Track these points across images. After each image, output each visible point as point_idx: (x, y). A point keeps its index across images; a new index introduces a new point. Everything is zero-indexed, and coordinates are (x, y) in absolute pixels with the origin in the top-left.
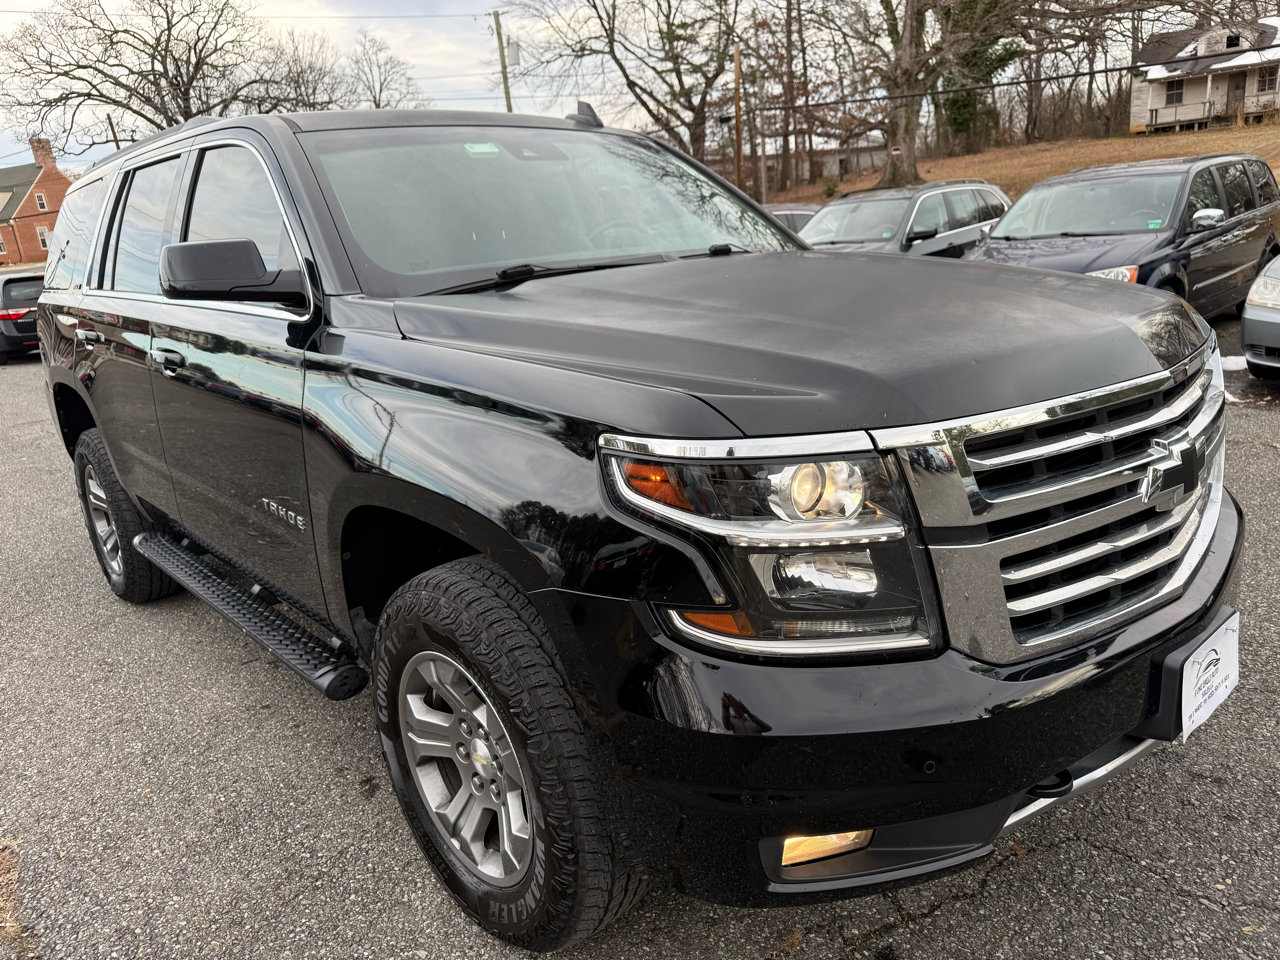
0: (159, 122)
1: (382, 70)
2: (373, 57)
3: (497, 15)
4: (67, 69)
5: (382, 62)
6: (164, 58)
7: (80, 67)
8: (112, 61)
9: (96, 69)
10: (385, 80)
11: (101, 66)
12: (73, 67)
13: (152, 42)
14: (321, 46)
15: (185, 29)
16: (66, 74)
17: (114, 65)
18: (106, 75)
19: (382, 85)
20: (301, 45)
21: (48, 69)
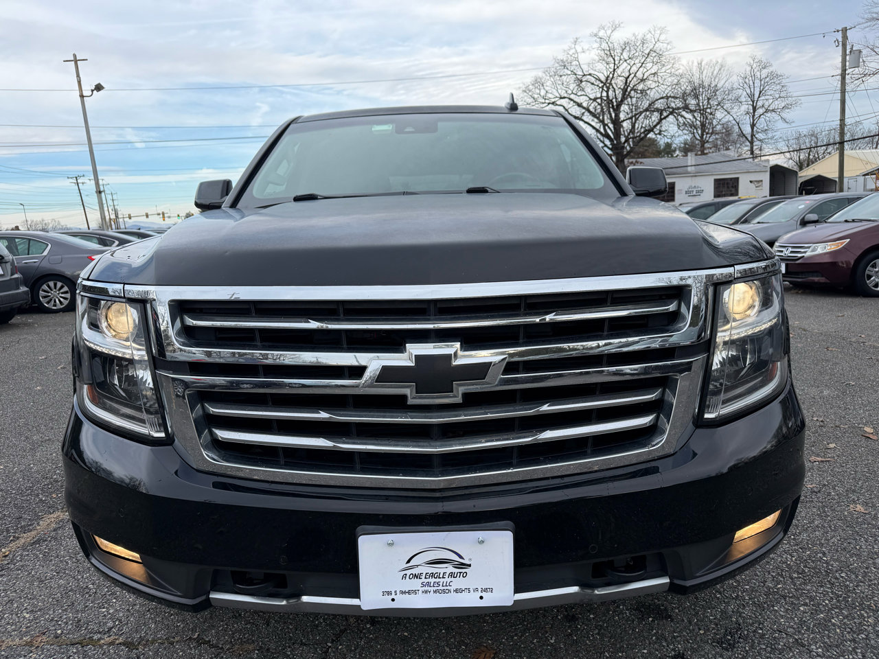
0: (598, 128)
1: (762, 82)
2: (758, 74)
3: (845, 31)
4: (553, 100)
5: (763, 76)
6: (608, 88)
7: (561, 98)
8: (580, 93)
9: (570, 99)
10: (763, 89)
11: (572, 96)
12: (557, 99)
13: (603, 79)
14: (720, 69)
15: (623, 69)
16: (553, 103)
17: (581, 95)
18: (574, 102)
19: (760, 92)
20: (705, 71)
21: (543, 101)
